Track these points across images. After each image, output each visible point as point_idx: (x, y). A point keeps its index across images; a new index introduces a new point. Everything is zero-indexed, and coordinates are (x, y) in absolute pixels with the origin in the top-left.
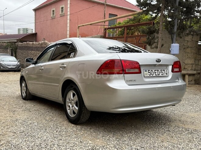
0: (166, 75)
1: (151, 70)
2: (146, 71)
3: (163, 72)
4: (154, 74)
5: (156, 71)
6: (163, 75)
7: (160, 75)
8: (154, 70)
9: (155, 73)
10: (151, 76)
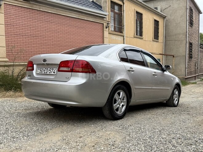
0: (54, 74)
1: (42, 68)
2: (39, 69)
3: (51, 70)
4: (43, 72)
5: (46, 70)
6: (50, 73)
7: (48, 73)
8: (44, 69)
9: (45, 71)
10: (41, 73)
